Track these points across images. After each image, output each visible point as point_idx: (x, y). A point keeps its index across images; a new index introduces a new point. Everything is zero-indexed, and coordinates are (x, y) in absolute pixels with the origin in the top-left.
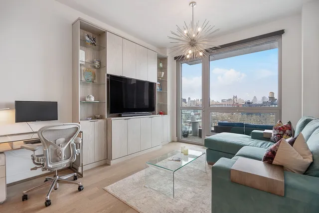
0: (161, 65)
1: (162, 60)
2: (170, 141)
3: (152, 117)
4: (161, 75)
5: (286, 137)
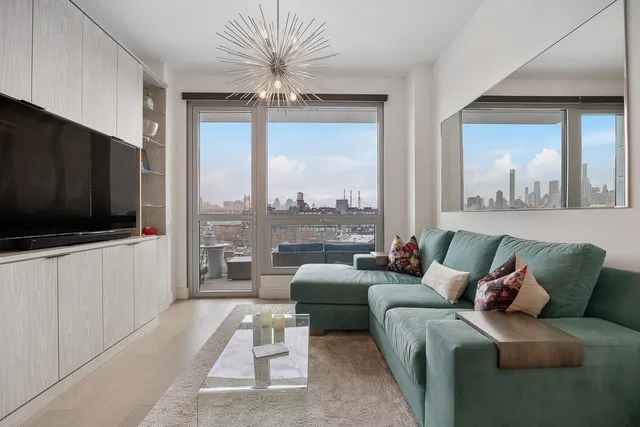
0: (150, 103)
1: (152, 91)
2: (171, 299)
3: (133, 244)
4: (151, 131)
5: (414, 261)
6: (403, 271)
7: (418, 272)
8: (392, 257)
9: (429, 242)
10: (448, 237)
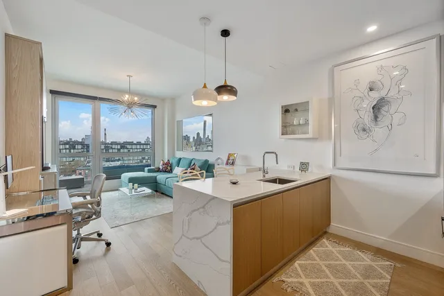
5: (169, 168)
6: (166, 171)
7: (171, 171)
8: (161, 167)
9: (174, 161)
10: (180, 159)
